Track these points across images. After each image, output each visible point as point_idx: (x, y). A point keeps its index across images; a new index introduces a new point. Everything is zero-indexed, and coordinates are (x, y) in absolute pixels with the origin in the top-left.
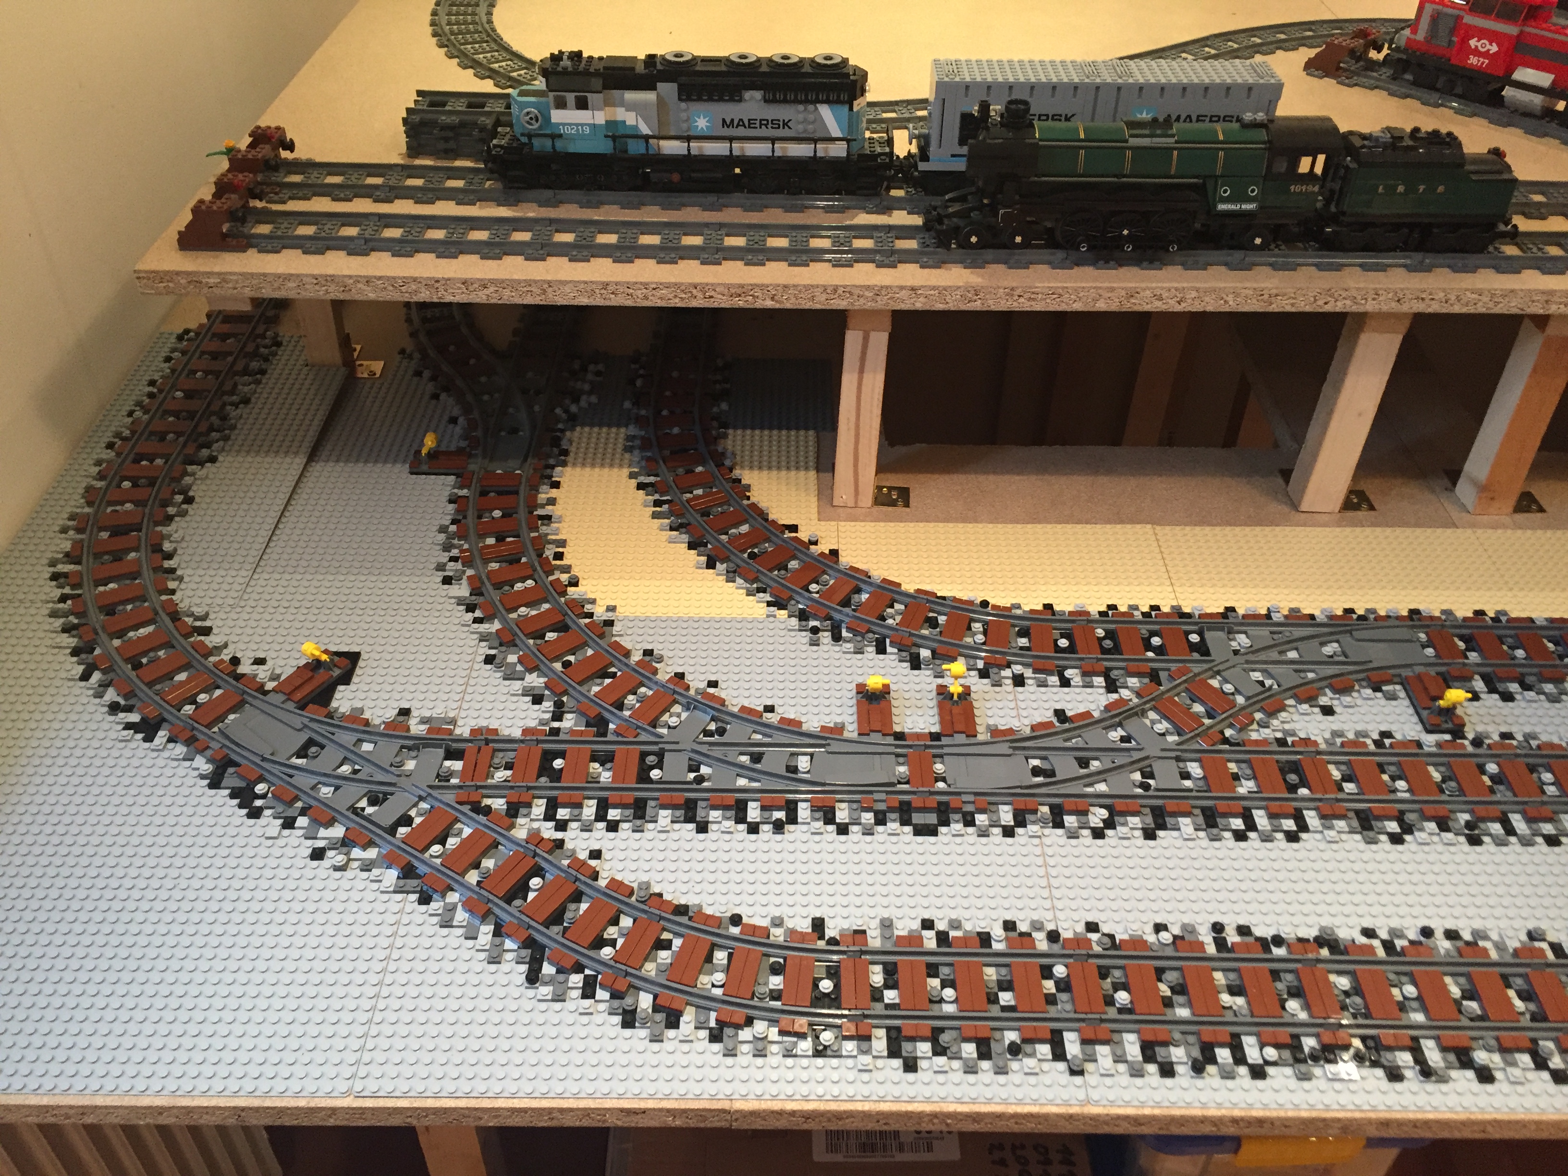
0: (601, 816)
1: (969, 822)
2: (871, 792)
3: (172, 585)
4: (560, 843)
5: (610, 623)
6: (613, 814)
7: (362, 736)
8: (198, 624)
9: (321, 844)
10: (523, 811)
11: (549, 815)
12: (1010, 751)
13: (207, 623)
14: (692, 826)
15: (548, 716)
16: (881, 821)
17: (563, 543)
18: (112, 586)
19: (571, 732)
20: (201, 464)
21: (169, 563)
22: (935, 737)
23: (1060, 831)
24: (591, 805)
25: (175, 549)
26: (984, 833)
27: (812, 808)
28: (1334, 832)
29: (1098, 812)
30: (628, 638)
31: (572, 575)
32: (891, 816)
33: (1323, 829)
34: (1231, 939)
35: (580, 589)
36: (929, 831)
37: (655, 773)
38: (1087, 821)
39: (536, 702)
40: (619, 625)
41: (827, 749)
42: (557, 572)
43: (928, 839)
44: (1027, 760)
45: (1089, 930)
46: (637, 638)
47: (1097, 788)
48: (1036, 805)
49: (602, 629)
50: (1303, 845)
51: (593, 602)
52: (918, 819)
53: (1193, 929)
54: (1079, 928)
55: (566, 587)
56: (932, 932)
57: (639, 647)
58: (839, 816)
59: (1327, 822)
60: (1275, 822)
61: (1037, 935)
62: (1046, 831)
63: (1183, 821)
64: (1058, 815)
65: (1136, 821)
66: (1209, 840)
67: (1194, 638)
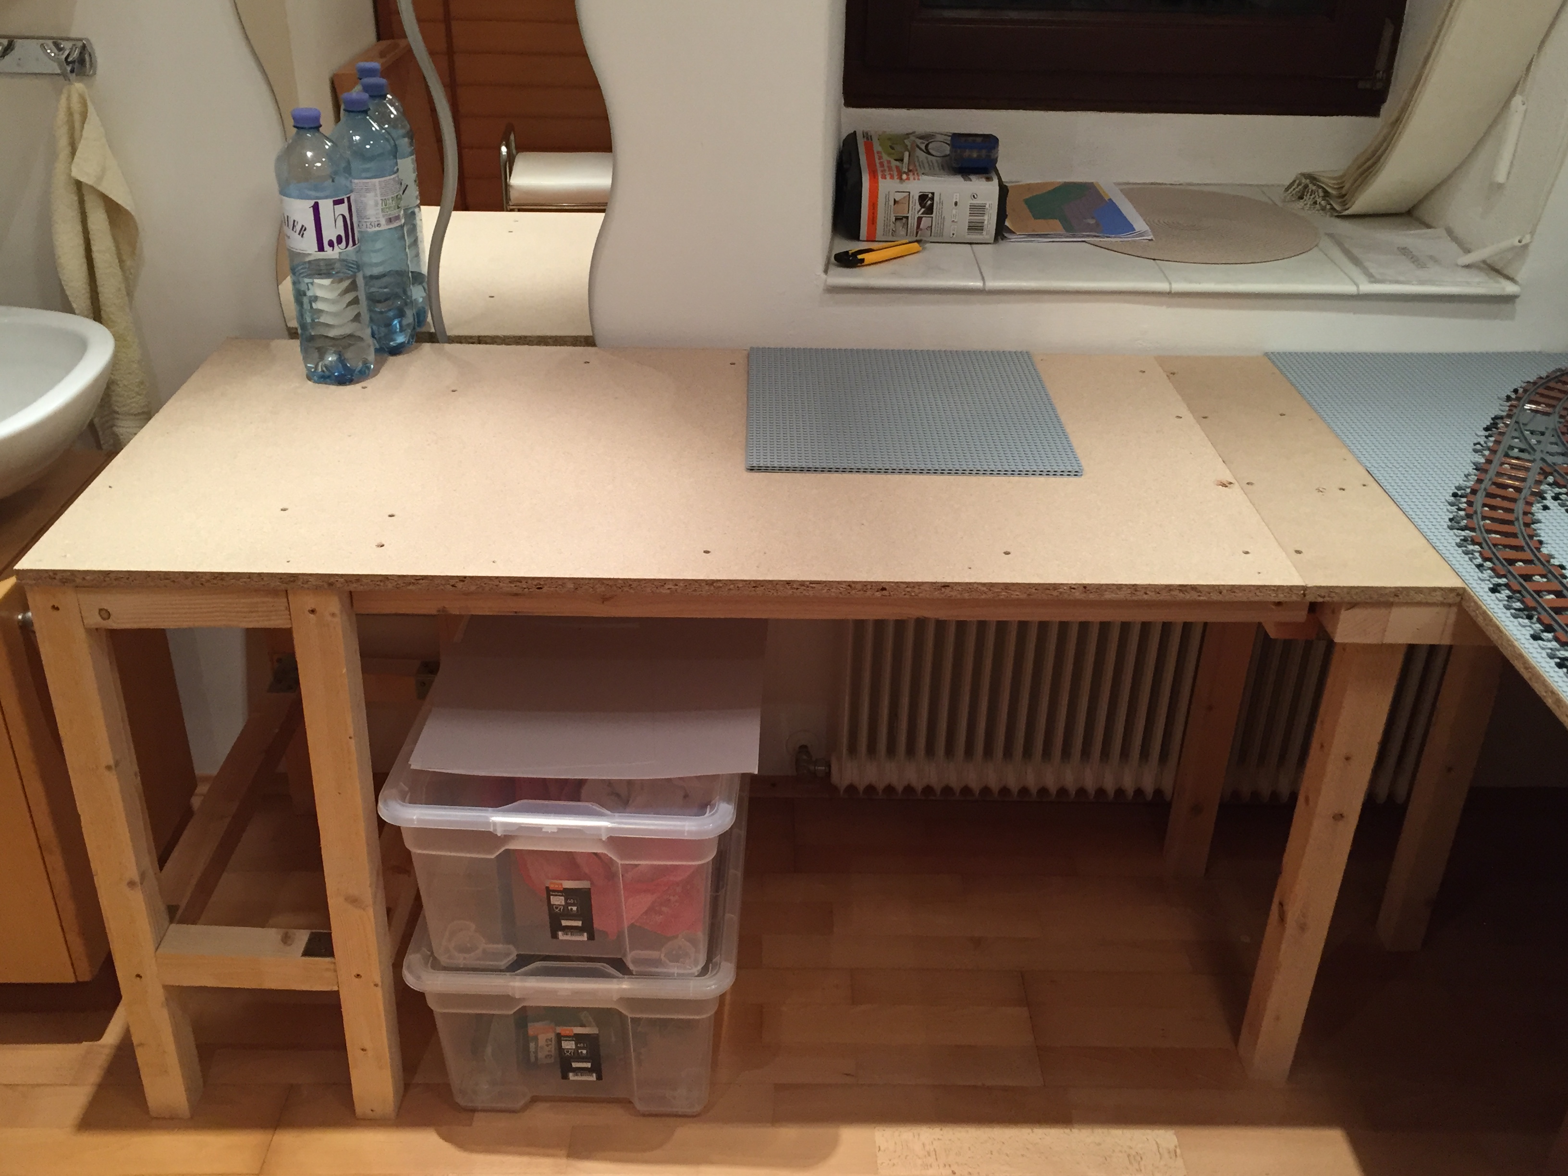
9: (1484, 444)
10: (1554, 486)
11: (1559, 494)
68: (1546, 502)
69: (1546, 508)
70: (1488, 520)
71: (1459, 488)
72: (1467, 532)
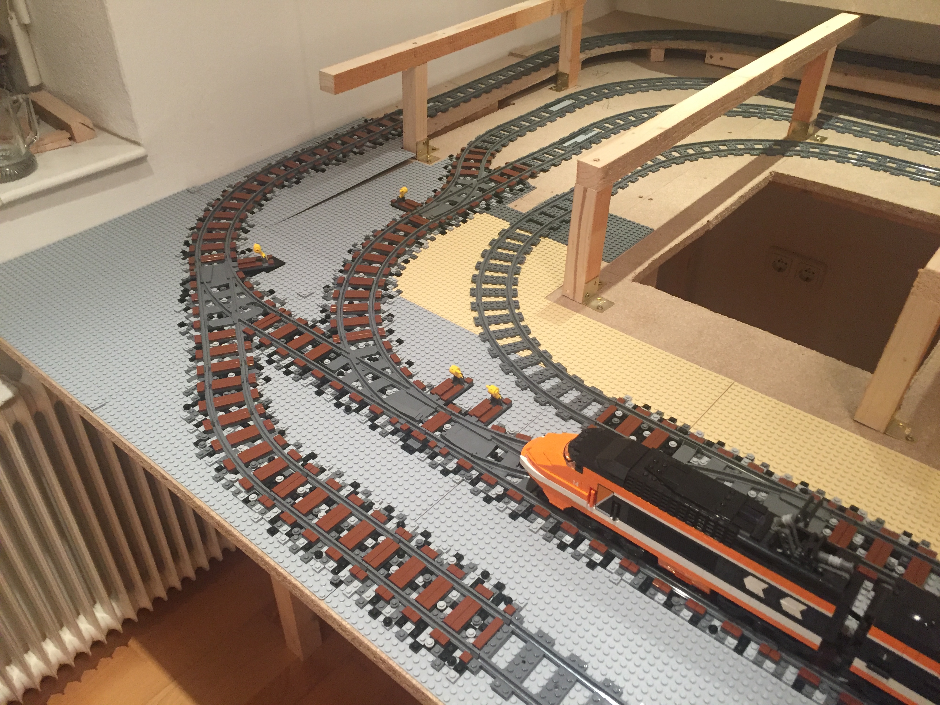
0: (288, 366)
1: (432, 457)
2: (401, 417)
3: (255, 210)
4: (261, 368)
5: (391, 297)
6: (293, 368)
7: (245, 292)
8: (247, 228)
9: (187, 322)
10: (263, 348)
11: (270, 356)
12: (490, 438)
13: (250, 229)
14: (316, 389)
15: (319, 319)
16: (393, 433)
17: (415, 257)
18: (235, 201)
19: (319, 329)
20: (317, 171)
21: (263, 202)
22: (463, 412)
23: (471, 487)
24: (289, 360)
25: (272, 198)
26: (434, 466)
27: (371, 411)
28: (620, 578)
29: (499, 490)
30: (390, 306)
31: (402, 272)
32: (400, 433)
33: (615, 573)
34: (486, 585)
35: (398, 278)
36: (410, 450)
37: (327, 361)
38: (489, 491)
39: (322, 312)
40: (394, 299)
41: (408, 391)
42: (396, 267)
43: (406, 454)
44: (496, 448)
45: (422, 534)
46: (394, 308)
47: (515, 480)
48: (473, 468)
49: (383, 297)
50: (594, 573)
51: (396, 286)
52: (411, 442)
53: (473, 568)
54: (420, 531)
55: (392, 275)
56: (352, 489)
57: (390, 312)
58: (378, 420)
59: (621, 571)
60: (591, 552)
61: (395, 520)
62: (464, 483)
63: (540, 520)
64: (478, 479)
65: (513, 505)
66: (544, 538)
67: (673, 444)
68: (265, 373)
69: (267, 379)
70: (229, 429)
71: (187, 394)
72: (216, 456)
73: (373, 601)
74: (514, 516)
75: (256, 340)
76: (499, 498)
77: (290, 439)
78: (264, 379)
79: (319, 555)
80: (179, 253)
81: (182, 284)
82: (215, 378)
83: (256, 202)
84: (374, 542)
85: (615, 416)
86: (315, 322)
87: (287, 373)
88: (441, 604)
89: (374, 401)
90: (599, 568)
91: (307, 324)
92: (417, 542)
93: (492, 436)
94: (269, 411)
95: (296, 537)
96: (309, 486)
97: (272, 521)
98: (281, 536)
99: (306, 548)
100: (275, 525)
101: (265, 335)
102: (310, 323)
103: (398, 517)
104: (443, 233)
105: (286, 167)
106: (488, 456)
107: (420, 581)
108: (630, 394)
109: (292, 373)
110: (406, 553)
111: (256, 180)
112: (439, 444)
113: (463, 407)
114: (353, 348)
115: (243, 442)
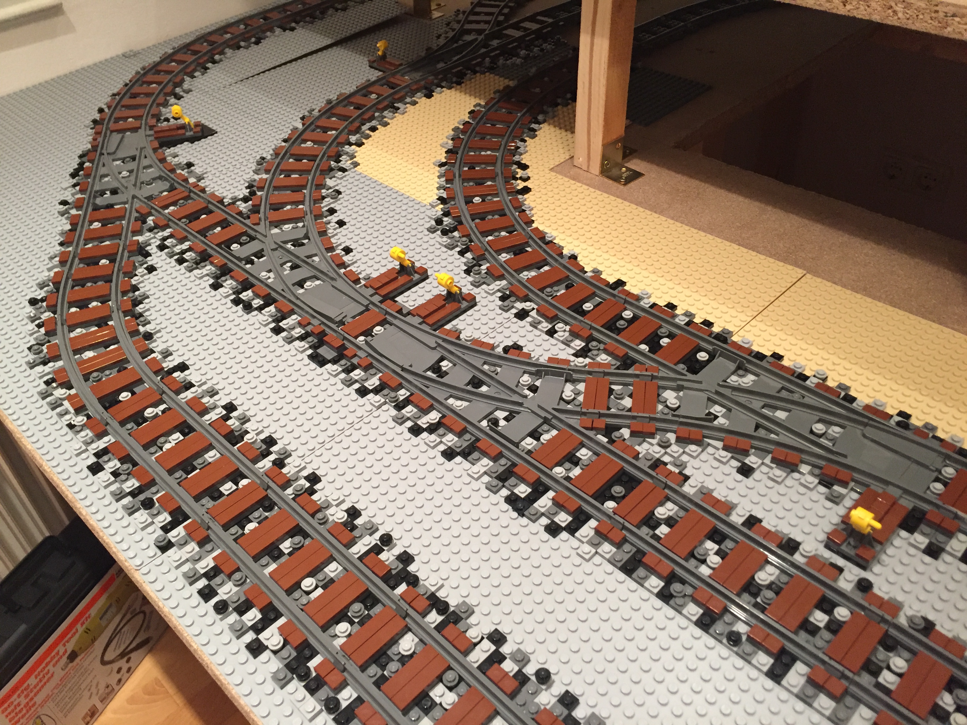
0: (182, 253)
1: (348, 371)
2: (314, 317)
3: (197, 74)
4: (148, 254)
5: (344, 170)
6: (189, 255)
7: (154, 164)
8: (182, 93)
9: (71, 200)
10: (156, 231)
11: (164, 239)
12: (434, 345)
13: (184, 94)
14: (212, 282)
15: (241, 197)
16: (302, 338)
17: (386, 124)
19: (237, 208)
20: (284, 30)
21: (209, 65)
22: (405, 312)
23: (394, 412)
24: (186, 245)
25: (221, 60)
26: (349, 383)
27: (278, 310)
28: (594, 551)
29: (434, 416)
30: (339, 181)
31: (364, 141)
32: (310, 339)
33: (587, 542)
34: (383, 556)
35: (357, 149)
36: (321, 361)
37: (235, 247)
38: (419, 418)
39: (247, 188)
40: (346, 173)
41: (334, 283)
42: (358, 136)
43: (313, 365)
44: (442, 359)
45: (307, 478)
46: (344, 184)
47: (459, 403)
48: (400, 386)
49: (331, 169)
50: (555, 542)
51: (352, 157)
52: (324, 351)
53: (372, 529)
54: (305, 473)
55: (351, 144)
56: (224, 412)
57: (337, 188)
58: (284, 322)
59: (597, 540)
60: (555, 509)
61: (272, 457)
62: (385, 407)
63: (485, 461)
64: (407, 402)
65: (450, 439)
66: (487, 488)
67: (702, 356)
68: (150, 261)
69: (151, 269)
70: (79, 330)
71: (42, 286)
72: (51, 364)
73: (211, 574)
74: (449, 454)
75: (150, 221)
76: (432, 429)
77: (158, 345)
78: (146, 268)
79: (148, 504)
80: (88, 122)
81: (80, 157)
82: (81, 266)
83: (199, 64)
84: (235, 487)
85: (622, 318)
86: (235, 200)
87: (181, 261)
88: (308, 583)
89: (284, 297)
90: (564, 535)
91: (221, 201)
92: (295, 489)
93: (436, 342)
94: (139, 309)
95: (123, 477)
96: (163, 407)
97: (98, 455)
98: (105, 476)
99: (133, 494)
100: (100, 461)
101: (163, 215)
102: (226, 201)
103: (277, 453)
104: (429, 96)
105: (246, 25)
106: (428, 370)
107: (286, 546)
108: (649, 290)
109: (186, 261)
110: (275, 504)
111: (206, 41)
112: (360, 353)
113: (406, 305)
114: (275, 231)
115: (91, 347)
